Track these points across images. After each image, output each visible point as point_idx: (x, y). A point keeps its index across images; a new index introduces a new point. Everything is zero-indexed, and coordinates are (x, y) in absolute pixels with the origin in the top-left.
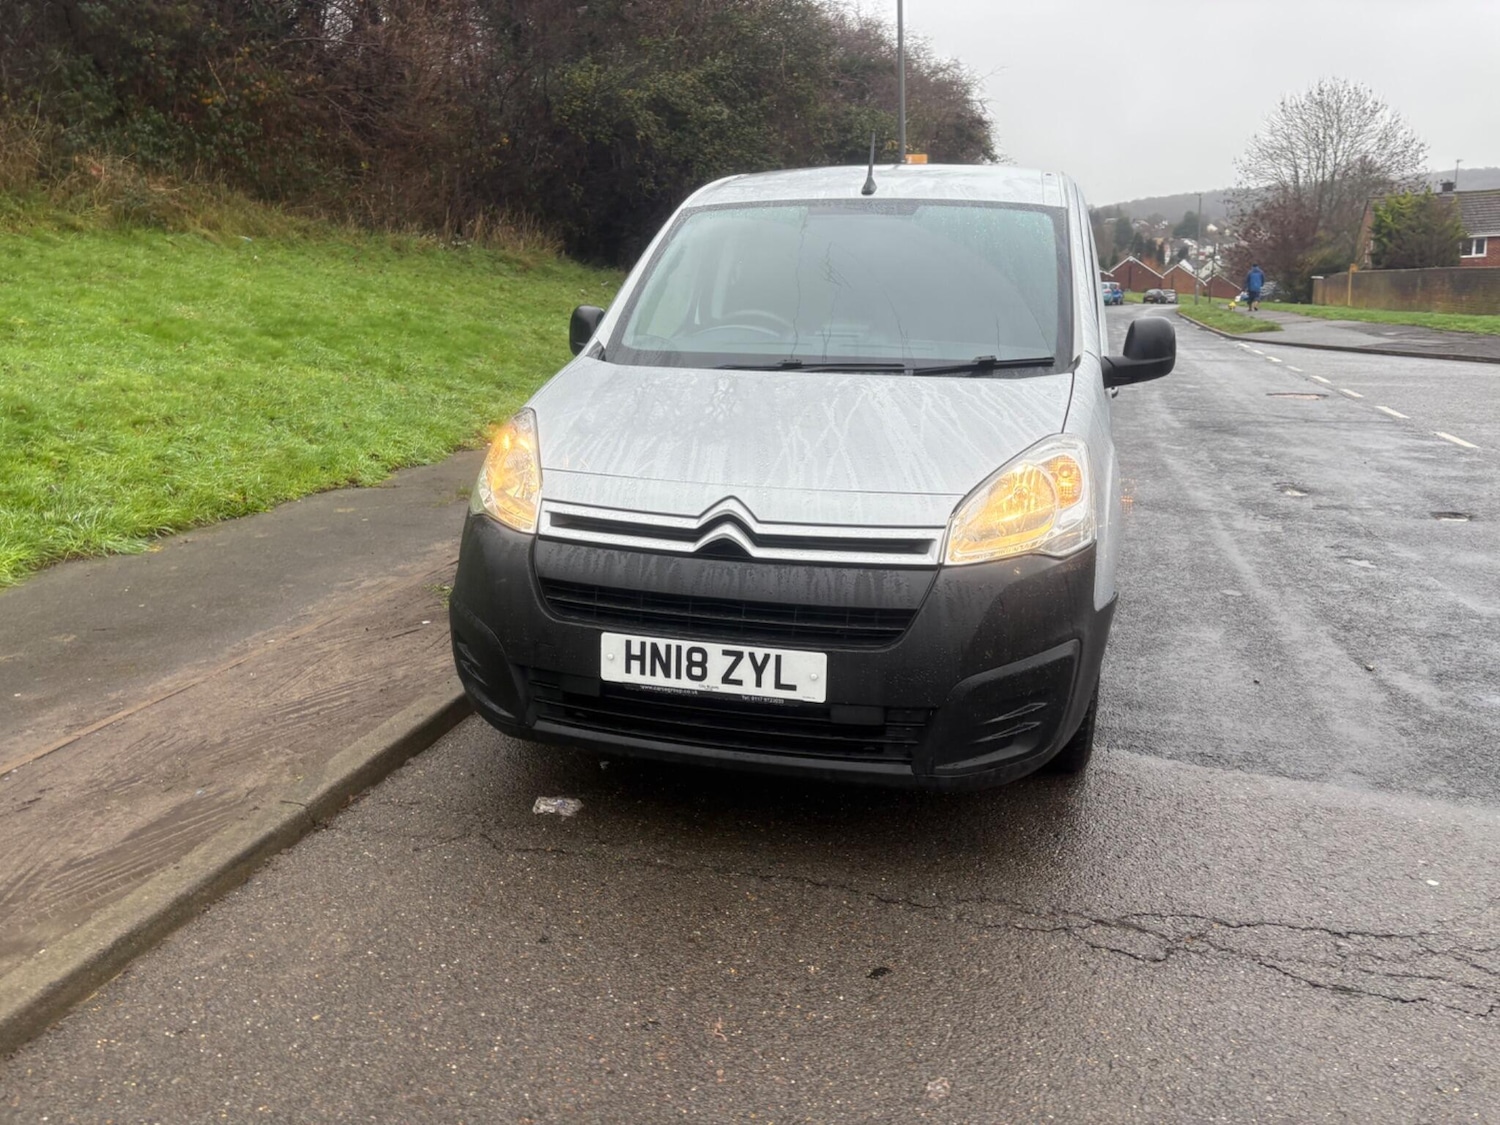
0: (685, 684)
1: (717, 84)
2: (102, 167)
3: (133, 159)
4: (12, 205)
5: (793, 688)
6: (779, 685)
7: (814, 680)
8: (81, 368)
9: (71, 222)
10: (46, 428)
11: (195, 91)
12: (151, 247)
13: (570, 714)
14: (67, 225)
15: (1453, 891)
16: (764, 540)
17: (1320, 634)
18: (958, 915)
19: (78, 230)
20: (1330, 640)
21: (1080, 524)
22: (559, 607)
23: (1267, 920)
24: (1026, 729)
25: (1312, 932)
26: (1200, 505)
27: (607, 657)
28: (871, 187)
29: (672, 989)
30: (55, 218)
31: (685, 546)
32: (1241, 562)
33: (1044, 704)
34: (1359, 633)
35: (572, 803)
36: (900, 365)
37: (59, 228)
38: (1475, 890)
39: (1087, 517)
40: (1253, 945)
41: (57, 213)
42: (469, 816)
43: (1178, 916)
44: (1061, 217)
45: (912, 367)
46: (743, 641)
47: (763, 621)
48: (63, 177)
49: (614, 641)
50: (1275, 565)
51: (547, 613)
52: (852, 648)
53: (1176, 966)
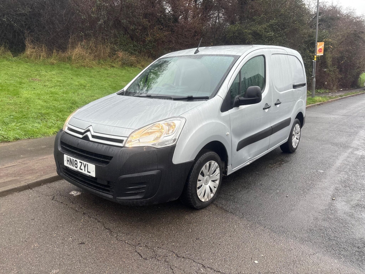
0: (74, 168)
1: (272, 27)
2: (121, 54)
3: (129, 52)
4: (103, 62)
5: (90, 172)
6: (88, 172)
7: (93, 171)
8: (92, 95)
9: (113, 65)
11: (144, 37)
12: (128, 71)
13: (66, 173)
15: (259, 266)
16: (93, 136)
17: (332, 187)
18: (117, 236)
19: (114, 67)
20: (333, 189)
21: (169, 140)
22: (63, 148)
23: (190, 258)
24: (141, 192)
25: (198, 264)
26: (352, 145)
27: (65, 160)
28: (197, 52)
29: (39, 235)
30: (110, 65)
31: (81, 136)
32: (338, 163)
33: (145, 186)
34: (348, 188)
35: (79, 193)
36: (171, 97)
37: (110, 67)
38: (267, 268)
39: (173, 138)
40: (176, 263)
41: (111, 64)
42: (58, 192)
43: (168, 250)
44: (237, 58)
45: (173, 98)
46: (83, 160)
47: (88, 156)
48: (113, 56)
49: (65, 156)
50: (350, 165)
51: (60, 149)
52: (100, 165)
53: (148, 262)
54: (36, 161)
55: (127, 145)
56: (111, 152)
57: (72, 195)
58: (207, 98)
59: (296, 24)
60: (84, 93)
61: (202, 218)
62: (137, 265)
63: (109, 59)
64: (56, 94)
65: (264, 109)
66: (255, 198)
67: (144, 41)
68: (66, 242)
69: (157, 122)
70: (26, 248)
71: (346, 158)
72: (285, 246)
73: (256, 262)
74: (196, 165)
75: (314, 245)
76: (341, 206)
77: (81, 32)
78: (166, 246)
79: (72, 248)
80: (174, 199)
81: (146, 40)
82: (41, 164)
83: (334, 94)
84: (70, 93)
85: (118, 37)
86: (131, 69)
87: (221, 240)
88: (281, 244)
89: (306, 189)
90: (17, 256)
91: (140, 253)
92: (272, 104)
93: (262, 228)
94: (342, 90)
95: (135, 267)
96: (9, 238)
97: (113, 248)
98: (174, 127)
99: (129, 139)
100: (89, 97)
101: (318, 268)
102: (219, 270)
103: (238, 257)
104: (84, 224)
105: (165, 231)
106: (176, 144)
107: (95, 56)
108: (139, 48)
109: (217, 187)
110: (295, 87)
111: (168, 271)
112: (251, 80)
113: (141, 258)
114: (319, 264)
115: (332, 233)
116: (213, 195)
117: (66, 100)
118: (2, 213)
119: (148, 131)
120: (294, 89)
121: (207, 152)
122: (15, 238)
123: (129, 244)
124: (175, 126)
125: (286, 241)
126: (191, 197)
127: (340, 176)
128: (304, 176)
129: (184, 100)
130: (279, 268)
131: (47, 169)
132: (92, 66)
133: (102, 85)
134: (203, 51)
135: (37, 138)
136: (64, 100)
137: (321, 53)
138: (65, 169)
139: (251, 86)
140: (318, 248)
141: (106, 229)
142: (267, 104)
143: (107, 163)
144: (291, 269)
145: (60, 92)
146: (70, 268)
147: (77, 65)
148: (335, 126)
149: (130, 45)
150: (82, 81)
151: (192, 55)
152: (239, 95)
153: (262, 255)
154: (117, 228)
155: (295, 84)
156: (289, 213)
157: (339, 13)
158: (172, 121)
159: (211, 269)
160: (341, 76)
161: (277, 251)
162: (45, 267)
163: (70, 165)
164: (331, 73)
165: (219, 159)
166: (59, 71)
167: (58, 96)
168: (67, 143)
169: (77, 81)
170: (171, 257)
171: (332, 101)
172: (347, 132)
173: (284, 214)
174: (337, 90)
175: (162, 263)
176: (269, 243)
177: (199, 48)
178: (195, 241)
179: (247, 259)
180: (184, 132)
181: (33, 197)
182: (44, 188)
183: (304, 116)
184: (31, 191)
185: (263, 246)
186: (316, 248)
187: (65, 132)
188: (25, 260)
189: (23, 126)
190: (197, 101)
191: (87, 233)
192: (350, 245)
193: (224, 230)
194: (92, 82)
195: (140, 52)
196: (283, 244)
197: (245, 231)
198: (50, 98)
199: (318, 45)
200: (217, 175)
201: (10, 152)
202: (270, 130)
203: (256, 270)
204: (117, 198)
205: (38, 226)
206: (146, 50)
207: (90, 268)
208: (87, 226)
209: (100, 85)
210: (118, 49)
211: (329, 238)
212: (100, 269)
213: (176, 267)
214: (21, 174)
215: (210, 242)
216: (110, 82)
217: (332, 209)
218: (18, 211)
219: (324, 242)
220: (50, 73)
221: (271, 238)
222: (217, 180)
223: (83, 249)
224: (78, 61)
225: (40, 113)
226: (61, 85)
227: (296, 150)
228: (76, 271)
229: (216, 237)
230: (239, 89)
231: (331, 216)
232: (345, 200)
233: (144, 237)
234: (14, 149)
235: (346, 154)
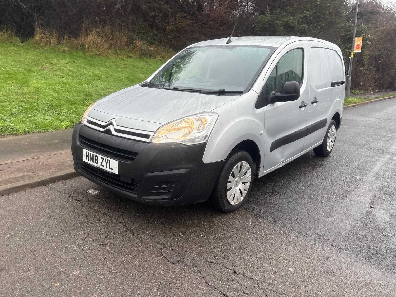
0: (94, 164)
2: (139, 43)
3: (148, 42)
4: (119, 52)
5: (112, 169)
6: (110, 168)
7: (116, 168)
8: (108, 87)
9: (130, 56)
10: (91, 99)
11: (165, 26)
12: (146, 62)
13: (84, 169)
14: (129, 56)
15: (294, 274)
16: (116, 130)
17: (370, 194)
18: (141, 238)
19: (131, 57)
20: (371, 196)
21: (200, 137)
22: (81, 142)
23: (220, 263)
24: (168, 191)
25: (228, 270)
26: (391, 151)
27: (84, 155)
28: (229, 42)
29: (57, 235)
30: (127, 55)
31: (102, 130)
32: (376, 169)
33: (173, 185)
34: (387, 196)
35: (97, 192)
36: (200, 91)
37: (127, 57)
38: (303, 276)
39: (205, 135)
40: (205, 268)
41: (128, 53)
42: (74, 190)
43: (196, 255)
44: (273, 50)
45: (203, 91)
46: (105, 155)
47: (111, 151)
48: (130, 45)
49: (85, 151)
50: (389, 172)
51: (78, 143)
52: (124, 161)
53: (175, 266)
54: (49, 157)
55: (153, 141)
56: (137, 147)
57: (90, 193)
58: (240, 93)
59: (332, 16)
60: (99, 85)
61: (231, 222)
62: (163, 269)
63: (126, 48)
64: (69, 84)
65: (300, 107)
66: (288, 203)
67: (165, 30)
68: (86, 242)
69: (187, 117)
70: (43, 248)
71: (384, 164)
72: (321, 254)
73: (291, 270)
74: (227, 165)
75: (352, 254)
76: (380, 214)
77: (96, 17)
78: (194, 250)
79: (93, 249)
80: (202, 201)
81: (167, 29)
82: (54, 160)
83: (369, 95)
84: (84, 84)
85: (137, 24)
86: (150, 61)
87: (252, 246)
88: (317, 252)
89: (342, 196)
90: (34, 256)
91: (166, 257)
92: (309, 103)
93: (296, 234)
94: (378, 91)
95: (161, 271)
96: (23, 237)
97: (136, 250)
98: (205, 123)
99: (156, 135)
100: (104, 89)
101: (357, 278)
102: (251, 277)
103: (271, 264)
104: (105, 225)
105: (192, 234)
106: (207, 142)
107: (111, 45)
108: (159, 38)
109: (248, 190)
110: (333, 84)
111: (197, 276)
112: (288, 75)
113: (167, 262)
114: (359, 274)
115: (371, 242)
116: (243, 198)
117: (80, 92)
118: (14, 210)
119: (177, 127)
120: (332, 87)
121: (238, 152)
122: (30, 237)
123: (154, 247)
124: (206, 121)
125: (322, 249)
126: (220, 199)
127: (379, 182)
128: (340, 182)
129: (215, 94)
130: (316, 276)
131: (62, 165)
132: (107, 56)
133: (118, 77)
134: (236, 41)
135: (48, 132)
136: (77, 92)
137: (358, 49)
138: (83, 165)
139: (288, 81)
140: (357, 257)
141: (129, 230)
142: (303, 102)
143: (132, 159)
144: (328, 278)
145: (73, 83)
146: (92, 270)
147: (91, 54)
148: (371, 130)
149: (150, 34)
150: (97, 72)
151: (224, 45)
152: (275, 90)
153: (297, 263)
154: (140, 230)
155: (334, 82)
156: (324, 220)
157: (379, 6)
158: (204, 117)
159: (244, 275)
160: (378, 76)
161: (313, 259)
162: (65, 268)
163: (90, 161)
164: (368, 73)
165: (251, 160)
166: (71, 60)
167: (70, 87)
168: (87, 137)
169: (91, 71)
170: (200, 262)
171: (367, 103)
172: (385, 137)
173: (320, 221)
174: (372, 91)
175: (191, 268)
176: (304, 251)
177: (232, 38)
178: (225, 246)
179: (281, 267)
180: (216, 129)
181: (47, 194)
182: (59, 185)
183: (341, 118)
184: (45, 188)
185: (298, 253)
186: (354, 257)
187: (84, 125)
188: (42, 260)
189: (33, 118)
190: (229, 95)
191: (108, 234)
192: (390, 255)
193: (255, 236)
194: (107, 73)
195: (160, 42)
196: (319, 252)
197: (278, 237)
198: (62, 89)
199: (356, 40)
200: (248, 177)
201: (20, 146)
202: (305, 131)
203: (291, 278)
204: (142, 197)
205: (55, 225)
206: (167, 39)
207: (114, 270)
208: (107, 227)
209: (116, 77)
210: (136, 37)
211: (368, 248)
212: (124, 272)
213: (205, 272)
214: (33, 169)
215: (241, 247)
216: (127, 74)
217: (370, 217)
218: (32, 209)
219: (362, 251)
220: (61, 61)
221: (306, 245)
222: (248, 182)
223: (104, 251)
224: (91, 49)
225: (51, 105)
226: (74, 75)
227: (330, 154)
228: (99, 273)
229: (247, 243)
230: (275, 83)
231: (369, 225)
232: (384, 208)
233: (170, 240)
234: (23, 143)
235: (384, 160)
